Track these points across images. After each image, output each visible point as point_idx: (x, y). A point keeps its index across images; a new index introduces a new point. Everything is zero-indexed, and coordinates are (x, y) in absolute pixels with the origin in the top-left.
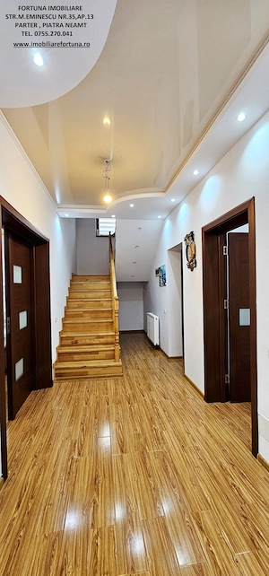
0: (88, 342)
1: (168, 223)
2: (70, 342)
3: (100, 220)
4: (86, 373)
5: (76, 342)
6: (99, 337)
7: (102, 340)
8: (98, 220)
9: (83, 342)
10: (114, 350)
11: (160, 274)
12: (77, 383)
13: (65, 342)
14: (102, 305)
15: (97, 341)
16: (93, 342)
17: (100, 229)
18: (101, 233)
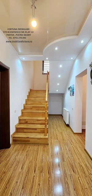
0: (32, 122)
1: (77, 61)
2: (24, 122)
3: (45, 62)
4: (29, 141)
5: (27, 122)
6: (38, 120)
7: (40, 122)
8: (43, 61)
9: (30, 122)
10: (44, 128)
11: (71, 90)
12: (23, 146)
13: (21, 122)
14: (42, 104)
15: (37, 122)
16: (35, 122)
17: (44, 71)
18: (44, 73)
